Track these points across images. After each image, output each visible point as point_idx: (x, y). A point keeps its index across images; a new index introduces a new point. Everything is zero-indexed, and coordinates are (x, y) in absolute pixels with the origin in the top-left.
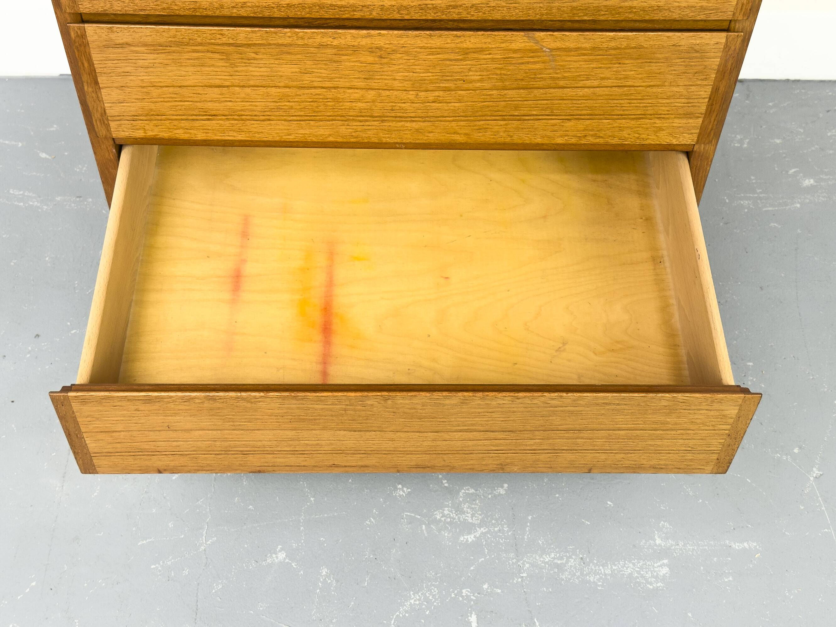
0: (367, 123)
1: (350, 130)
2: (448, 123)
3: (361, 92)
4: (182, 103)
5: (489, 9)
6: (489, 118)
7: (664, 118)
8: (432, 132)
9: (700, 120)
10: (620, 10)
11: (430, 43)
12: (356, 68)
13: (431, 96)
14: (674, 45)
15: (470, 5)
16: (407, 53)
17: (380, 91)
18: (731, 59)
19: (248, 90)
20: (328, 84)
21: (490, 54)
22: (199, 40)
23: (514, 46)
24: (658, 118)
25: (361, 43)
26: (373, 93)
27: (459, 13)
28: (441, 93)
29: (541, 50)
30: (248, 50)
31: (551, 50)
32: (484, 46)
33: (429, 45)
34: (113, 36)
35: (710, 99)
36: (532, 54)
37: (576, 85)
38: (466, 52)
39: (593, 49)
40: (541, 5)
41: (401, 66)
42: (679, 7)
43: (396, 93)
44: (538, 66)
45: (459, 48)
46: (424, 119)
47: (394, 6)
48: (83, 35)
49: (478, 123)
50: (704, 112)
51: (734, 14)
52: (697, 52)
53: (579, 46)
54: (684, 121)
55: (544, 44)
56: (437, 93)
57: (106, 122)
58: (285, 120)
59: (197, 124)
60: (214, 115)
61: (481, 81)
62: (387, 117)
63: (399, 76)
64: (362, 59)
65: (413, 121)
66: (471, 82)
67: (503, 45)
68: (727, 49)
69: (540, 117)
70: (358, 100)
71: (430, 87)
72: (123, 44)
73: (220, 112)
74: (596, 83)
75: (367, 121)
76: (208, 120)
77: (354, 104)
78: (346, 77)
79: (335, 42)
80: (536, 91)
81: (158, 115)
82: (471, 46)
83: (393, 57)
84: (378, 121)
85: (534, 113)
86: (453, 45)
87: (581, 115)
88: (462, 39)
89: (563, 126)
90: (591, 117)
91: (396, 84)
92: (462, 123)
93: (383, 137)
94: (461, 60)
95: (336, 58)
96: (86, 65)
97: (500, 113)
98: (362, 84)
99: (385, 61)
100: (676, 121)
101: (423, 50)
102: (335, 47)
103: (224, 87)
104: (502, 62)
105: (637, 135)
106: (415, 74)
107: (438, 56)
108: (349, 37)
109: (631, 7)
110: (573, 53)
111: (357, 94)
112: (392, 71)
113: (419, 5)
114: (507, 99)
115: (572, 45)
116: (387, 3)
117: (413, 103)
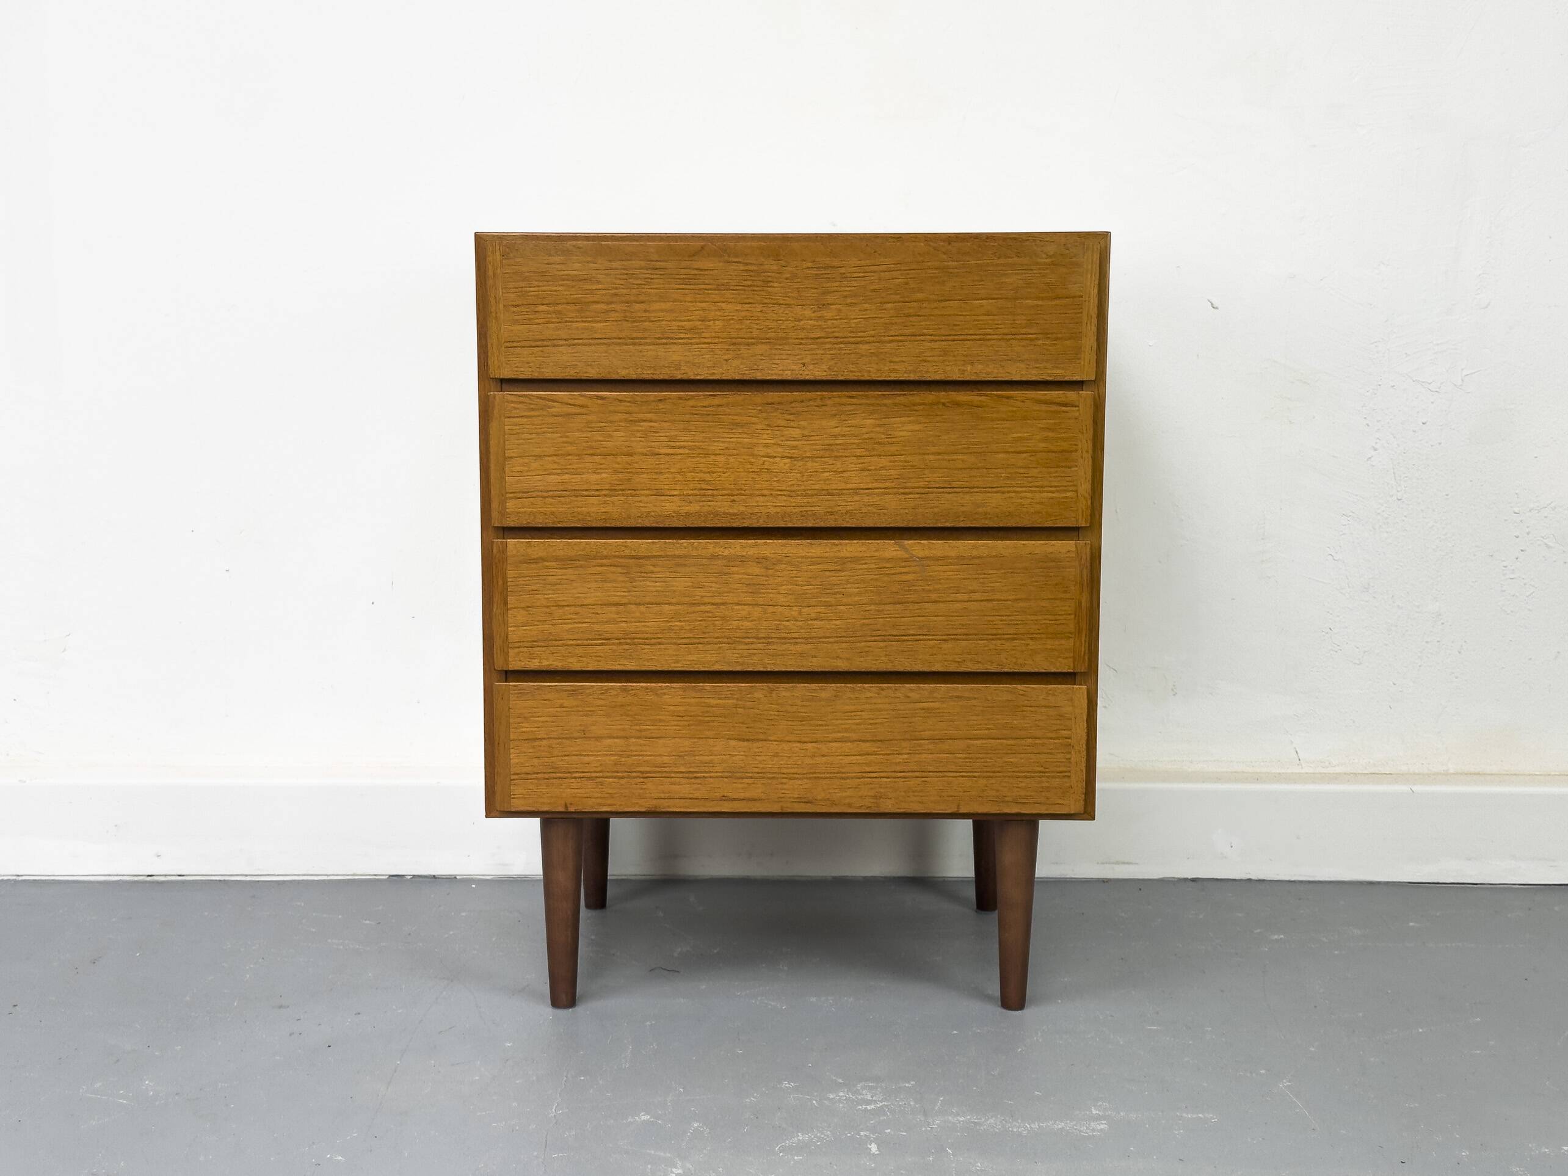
0: (753, 646)
1: (736, 655)
2: (829, 645)
3: (748, 609)
4: (580, 625)
5: (862, 515)
6: (869, 639)
7: (1036, 638)
8: (816, 657)
9: (1072, 641)
10: (977, 516)
11: (811, 552)
12: (743, 581)
13: (813, 612)
14: (1030, 554)
15: (844, 512)
16: (790, 564)
17: (765, 607)
19: (642, 608)
20: (717, 600)
21: (866, 564)
22: (605, 553)
23: (888, 555)
24: (1032, 639)
25: (749, 553)
26: (759, 609)
27: (836, 520)
28: (822, 609)
29: (911, 560)
30: (648, 563)
31: (921, 559)
32: (860, 555)
33: (810, 554)
34: (529, 551)
35: (1075, 615)
36: (903, 564)
37: (950, 599)
38: (843, 561)
39: (958, 557)
40: (907, 511)
41: (784, 578)
42: (1027, 512)
43: (780, 609)
44: (909, 577)
45: (838, 557)
46: (808, 640)
47: (778, 513)
48: (504, 550)
49: (858, 644)
50: (1073, 630)
51: (1077, 521)
52: (1052, 561)
53: (946, 554)
54: (1057, 642)
55: (915, 552)
56: (818, 609)
57: (506, 650)
58: (675, 644)
59: (591, 649)
60: (609, 639)
61: (859, 594)
62: (772, 638)
63: (783, 589)
64: (750, 571)
65: (797, 643)
66: (849, 595)
67: (876, 554)
68: (1083, 558)
69: (919, 637)
70: (746, 618)
71: (813, 602)
72: (537, 559)
73: (615, 636)
74: (966, 597)
75: (752, 643)
76: (602, 644)
77: (740, 624)
78: (735, 591)
79: (726, 553)
80: (912, 607)
81: (556, 640)
82: (848, 555)
83: (777, 568)
84: (763, 643)
85: (912, 632)
86: (832, 554)
87: (957, 635)
88: (838, 548)
89: (941, 648)
90: (968, 637)
91: (782, 599)
92: (844, 645)
93: (768, 663)
94: (839, 571)
95: (726, 570)
96: (500, 582)
97: (878, 633)
98: (748, 599)
99: (770, 572)
100: (1049, 642)
101: (804, 560)
102: (725, 558)
103: (621, 605)
104: (877, 573)
105: (1014, 660)
106: (797, 587)
107: (818, 566)
108: (738, 547)
109: (986, 513)
110: (940, 561)
111: (744, 611)
112: (776, 584)
113: (801, 512)
114: (885, 616)
115: (939, 553)
116: (773, 510)
117: (797, 620)
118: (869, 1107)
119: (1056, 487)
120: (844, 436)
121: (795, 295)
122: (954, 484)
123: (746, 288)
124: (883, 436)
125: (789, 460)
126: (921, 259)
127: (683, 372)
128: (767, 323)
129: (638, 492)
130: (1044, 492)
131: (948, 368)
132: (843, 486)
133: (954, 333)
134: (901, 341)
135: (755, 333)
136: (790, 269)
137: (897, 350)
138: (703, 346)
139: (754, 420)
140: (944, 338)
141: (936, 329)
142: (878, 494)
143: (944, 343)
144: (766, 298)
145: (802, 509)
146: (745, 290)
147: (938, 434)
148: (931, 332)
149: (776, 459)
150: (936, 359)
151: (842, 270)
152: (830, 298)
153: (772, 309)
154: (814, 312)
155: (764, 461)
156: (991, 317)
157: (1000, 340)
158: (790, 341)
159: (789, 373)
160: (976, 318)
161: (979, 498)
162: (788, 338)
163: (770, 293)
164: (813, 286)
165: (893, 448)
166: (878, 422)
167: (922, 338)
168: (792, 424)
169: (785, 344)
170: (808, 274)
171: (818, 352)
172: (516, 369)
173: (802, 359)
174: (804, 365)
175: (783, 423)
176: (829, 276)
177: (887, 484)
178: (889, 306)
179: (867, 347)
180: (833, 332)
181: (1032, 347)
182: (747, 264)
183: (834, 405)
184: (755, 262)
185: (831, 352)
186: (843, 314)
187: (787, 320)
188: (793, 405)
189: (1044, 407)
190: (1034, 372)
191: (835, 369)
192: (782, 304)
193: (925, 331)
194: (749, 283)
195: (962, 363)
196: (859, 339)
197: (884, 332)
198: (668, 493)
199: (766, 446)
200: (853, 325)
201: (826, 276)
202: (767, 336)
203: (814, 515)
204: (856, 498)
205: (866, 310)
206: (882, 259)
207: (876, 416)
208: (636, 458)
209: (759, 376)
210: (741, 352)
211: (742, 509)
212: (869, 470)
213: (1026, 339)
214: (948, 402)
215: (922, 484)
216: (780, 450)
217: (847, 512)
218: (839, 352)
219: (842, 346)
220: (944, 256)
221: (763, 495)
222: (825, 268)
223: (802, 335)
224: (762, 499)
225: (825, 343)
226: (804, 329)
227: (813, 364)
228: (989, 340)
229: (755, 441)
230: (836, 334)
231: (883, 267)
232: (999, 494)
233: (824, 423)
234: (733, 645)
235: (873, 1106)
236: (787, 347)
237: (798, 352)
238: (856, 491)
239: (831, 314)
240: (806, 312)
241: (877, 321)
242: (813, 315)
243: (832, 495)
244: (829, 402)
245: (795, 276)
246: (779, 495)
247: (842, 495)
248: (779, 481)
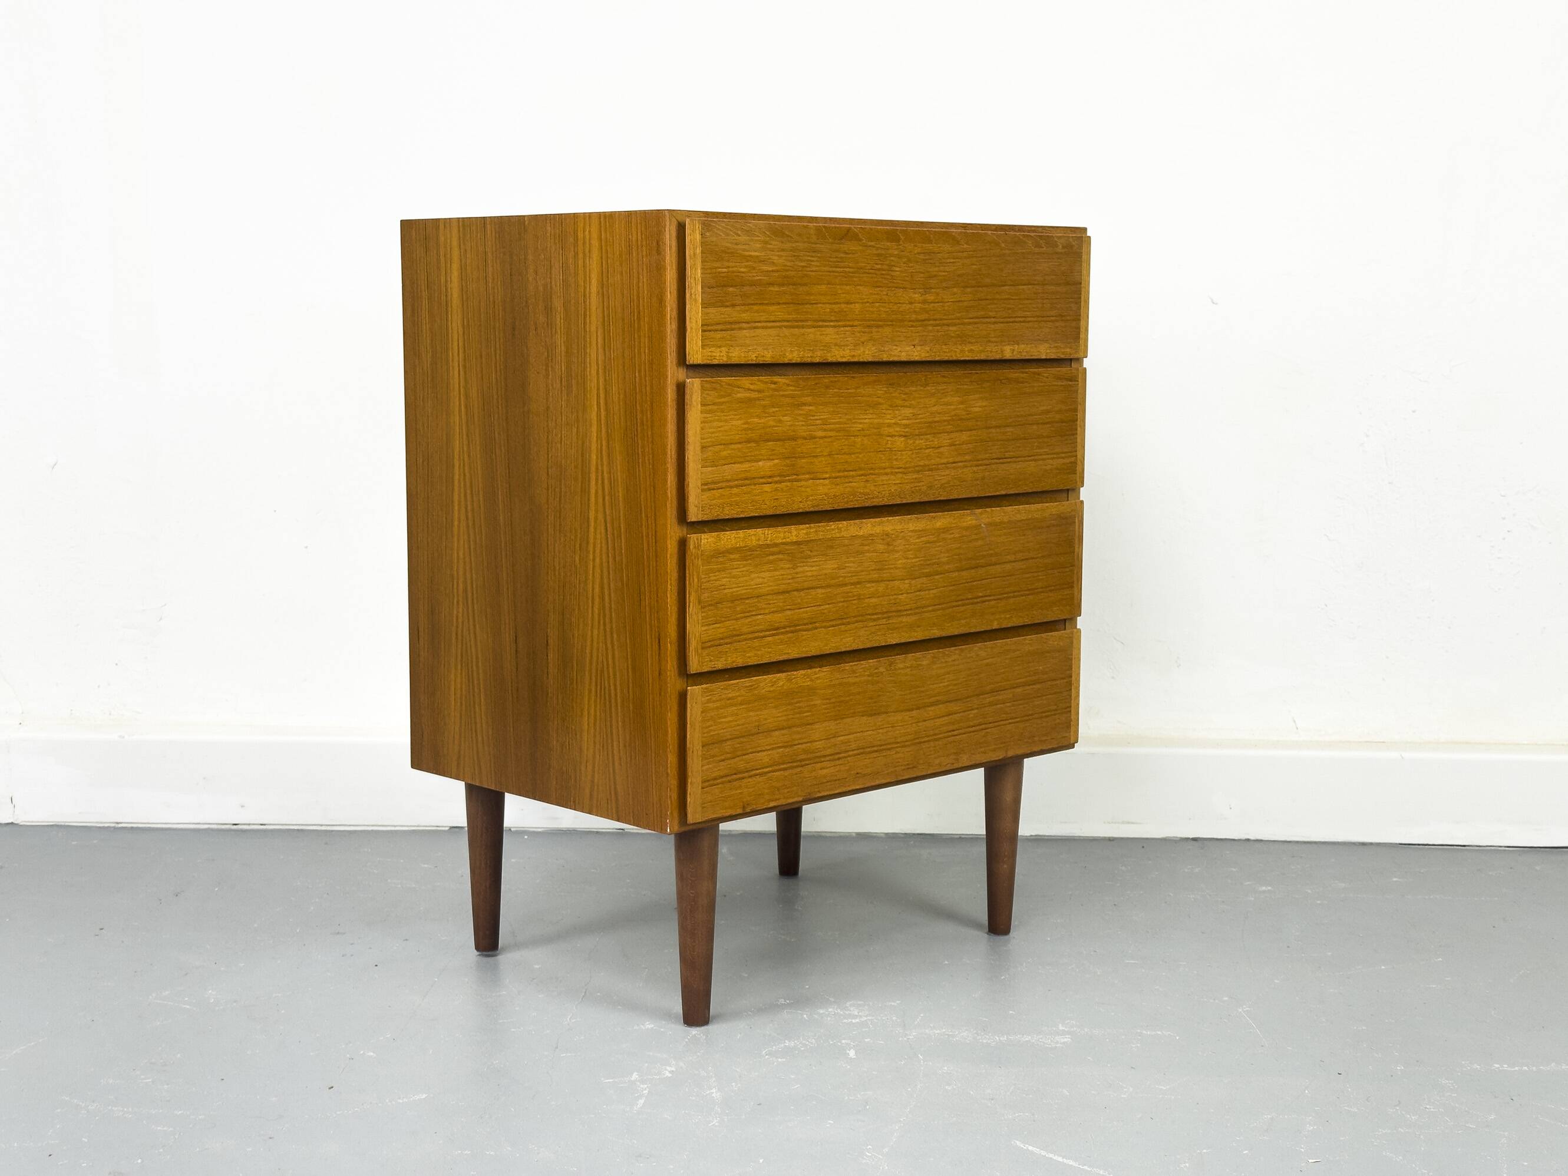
0: (879, 623)
1: (867, 633)
2: (928, 615)
3: (876, 585)
5: (949, 488)
6: (955, 604)
11: (917, 526)
13: (918, 583)
15: (939, 485)
16: (903, 538)
17: (887, 583)
19: (802, 594)
20: (855, 580)
21: (952, 533)
22: (776, 541)
23: (966, 524)
25: (875, 532)
27: (933, 494)
29: (980, 527)
30: (806, 548)
31: (986, 525)
32: (948, 526)
33: (917, 529)
36: (975, 532)
38: (938, 534)
39: (1009, 522)
41: (900, 553)
43: (897, 583)
44: (979, 543)
45: (933, 530)
46: (915, 611)
47: (897, 490)
54: (1065, 592)
55: (982, 520)
56: (922, 580)
58: (825, 627)
60: (778, 629)
61: (948, 562)
62: (891, 612)
63: (900, 563)
64: (878, 548)
66: (942, 565)
67: (958, 525)
70: (873, 596)
71: (918, 573)
72: (724, 552)
73: (782, 625)
76: (773, 635)
77: (871, 600)
78: (867, 569)
79: (861, 533)
82: (941, 527)
83: (896, 543)
84: (886, 618)
86: (930, 527)
88: (933, 521)
91: (898, 573)
92: (938, 614)
93: (888, 637)
94: (937, 541)
95: (861, 549)
97: (961, 597)
98: (876, 576)
99: (891, 548)
101: (913, 534)
102: (861, 537)
104: (959, 541)
106: (908, 561)
107: (922, 540)
108: (869, 526)
111: (873, 588)
112: (895, 559)
118: (854, 1021)
120: (938, 413)
121: (910, 278)
122: (1007, 455)
123: (878, 272)
124: (963, 413)
125: (903, 439)
127: (833, 354)
128: (891, 305)
129: (800, 477)
131: (1004, 348)
132: (938, 461)
134: (976, 323)
135: (883, 316)
136: (907, 254)
137: (973, 331)
138: (847, 329)
139: (881, 400)
140: (1002, 320)
141: (997, 311)
142: (960, 468)
143: (1002, 325)
144: (890, 282)
145: (913, 485)
146: (876, 274)
147: (997, 408)
149: (895, 438)
150: (996, 339)
151: (940, 255)
152: (932, 282)
153: (894, 292)
154: (922, 295)
155: (888, 441)
156: (1029, 301)
158: (906, 323)
159: (904, 354)
160: (1021, 302)
161: (1021, 466)
162: (904, 321)
163: (893, 277)
164: (921, 270)
165: (970, 424)
166: (960, 399)
167: (989, 320)
168: (906, 403)
169: (903, 326)
170: (918, 258)
171: (924, 334)
172: (710, 354)
174: (914, 346)
175: (901, 403)
177: (966, 458)
178: (969, 290)
179: (954, 328)
180: (934, 314)
182: (877, 249)
183: (934, 384)
184: (883, 246)
185: (932, 334)
186: (940, 297)
187: (904, 303)
188: (907, 386)
190: (1054, 351)
191: (935, 350)
192: (901, 288)
193: (992, 314)
194: (879, 267)
195: (1012, 343)
196: (950, 321)
197: (967, 315)
198: (821, 477)
199: (889, 425)
200: (946, 308)
201: (930, 261)
202: (891, 318)
203: (920, 490)
204: (947, 472)
205: (955, 293)
207: (958, 394)
208: (800, 442)
209: (885, 358)
210: (873, 334)
211: (873, 488)
212: (955, 445)
214: (1004, 380)
215: (985, 456)
216: (898, 429)
217: (941, 485)
218: (937, 334)
219: (939, 327)
220: (1004, 245)
221: (886, 474)
223: (914, 317)
224: (885, 478)
225: (929, 325)
226: (915, 311)
227: (920, 345)
229: (881, 421)
230: (936, 317)
232: (1033, 462)
233: (927, 401)
234: (866, 623)
235: (857, 1020)
236: (904, 330)
237: (911, 333)
238: (947, 465)
239: (933, 297)
240: (916, 295)
241: (961, 304)
242: (921, 298)
243: (931, 470)
245: (909, 260)
246: (896, 473)
247: (938, 469)
248: (896, 459)
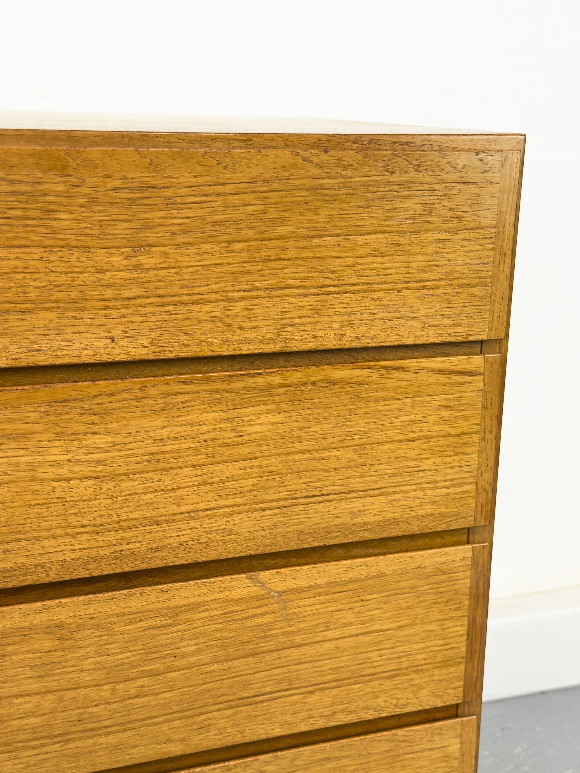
0: (44, 750)
1: (19, 766)
2: (156, 727)
3: (35, 700)
5: (200, 547)
6: (211, 708)
7: (421, 670)
8: (135, 746)
9: (462, 667)
10: (354, 529)
11: (128, 607)
12: (26, 663)
13: (132, 688)
14: (418, 567)
15: (176, 544)
16: (97, 627)
17: (62, 693)
18: (481, 578)
21: (206, 611)
23: (237, 594)
24: (415, 672)
25: (34, 622)
26: (51, 697)
27: (164, 558)
28: (146, 681)
29: (268, 596)
31: (281, 593)
32: (198, 600)
33: (127, 610)
35: (468, 635)
36: (258, 603)
37: (315, 640)
38: (176, 612)
39: (330, 584)
40: (263, 533)
41: (90, 648)
42: (416, 517)
43: (84, 692)
44: (266, 619)
45: (167, 608)
46: (124, 726)
47: (78, 559)
49: (197, 719)
50: (465, 654)
51: (475, 520)
52: (444, 573)
53: (313, 582)
54: (445, 671)
55: (272, 586)
56: (140, 682)
61: (198, 652)
62: (72, 733)
63: (87, 664)
64: (36, 647)
65: (110, 733)
66: (185, 656)
67: (221, 595)
68: (476, 565)
69: (277, 695)
70: (32, 714)
71: (132, 673)
74: (337, 633)
75: (43, 745)
77: (24, 722)
78: (13, 678)
80: (267, 657)
82: (181, 602)
83: (79, 636)
84: (59, 742)
85: (268, 689)
86: (159, 605)
87: (325, 683)
88: (169, 594)
89: (305, 703)
90: (338, 683)
91: (85, 677)
92: (177, 723)
93: (68, 768)
94: (170, 625)
97: (225, 698)
98: (35, 686)
99: (68, 643)
100: (436, 672)
101: (119, 618)
104: (222, 620)
105: (394, 702)
106: (110, 658)
107: (140, 624)
108: (16, 615)
109: (365, 524)
110: (306, 593)
111: (29, 704)
112: (78, 658)
113: (112, 553)
114: (233, 675)
115: (304, 583)
116: (70, 557)
117: (109, 703)
119: (452, 480)
120: (174, 439)
121: (96, 231)
122: (325, 491)
123: (15, 222)
124: (231, 435)
125: (91, 482)
126: (286, 174)
128: (53, 277)
130: (437, 488)
131: (321, 334)
132: (173, 509)
133: (327, 282)
134: (256, 298)
135: (33, 294)
136: (87, 191)
137: (251, 310)
139: (35, 427)
140: (315, 291)
141: (304, 278)
142: (224, 515)
143: (316, 298)
144: (49, 238)
145: (113, 549)
146: (11, 225)
147: (307, 425)
148: (298, 282)
149: (72, 482)
150: (304, 320)
151: (169, 193)
152: (151, 236)
153: (59, 254)
154: (127, 258)
155: (55, 487)
156: (380, 259)
157: (390, 290)
158: (90, 304)
159: (89, 352)
160: (359, 260)
161: (356, 504)
162: (87, 300)
163: (54, 230)
164: (123, 217)
165: (244, 450)
166: (223, 415)
167: (285, 292)
168: (96, 428)
169: (83, 309)
170: (115, 197)
171: (134, 319)
173: (109, 330)
174: (113, 339)
175: (84, 428)
176: (149, 201)
177: (237, 500)
178: (239, 246)
179: (207, 308)
180: (157, 288)
181: (430, 299)
182: (12, 182)
183: (161, 396)
184: (26, 179)
185: (154, 319)
186: (171, 260)
187: (85, 272)
188: (97, 401)
189: (441, 378)
190: (432, 332)
191: (161, 343)
192: (76, 247)
193: (290, 282)
194: (18, 213)
195: (339, 324)
196: (196, 297)
197: (232, 286)
199: (57, 464)
200: (187, 277)
201: (144, 201)
202: (52, 298)
203: (132, 554)
204: (193, 524)
205: (206, 253)
206: (228, 176)
207: (218, 408)
209: (42, 360)
210: (10, 324)
211: (21, 560)
212: (211, 483)
213: (423, 288)
214: (320, 380)
215: (282, 495)
216: (78, 468)
217: (181, 544)
218: (165, 317)
219: (171, 308)
220: (318, 171)
221: (53, 537)
222: (142, 189)
223: (109, 293)
224: (52, 542)
225: (146, 305)
226: (111, 284)
227: (127, 337)
228: (375, 291)
229: (38, 459)
230: (161, 291)
231: (229, 188)
232: (382, 497)
233: (145, 423)
234: (14, 753)
236: (85, 314)
237: (103, 320)
238: (193, 515)
239: (153, 261)
240: (114, 259)
241: (220, 269)
242: (125, 263)
244: (153, 392)
245: (94, 201)
246: (78, 534)
247: (173, 521)
248: (77, 514)
